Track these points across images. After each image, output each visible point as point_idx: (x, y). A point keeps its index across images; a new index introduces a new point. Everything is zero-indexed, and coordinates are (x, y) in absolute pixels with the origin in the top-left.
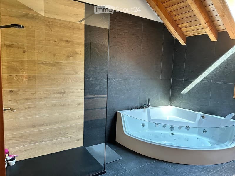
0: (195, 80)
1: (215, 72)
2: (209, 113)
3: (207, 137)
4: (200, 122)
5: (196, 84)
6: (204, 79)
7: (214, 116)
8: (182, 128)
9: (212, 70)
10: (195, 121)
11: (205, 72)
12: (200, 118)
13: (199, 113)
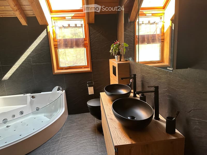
0: (15, 64)
1: (32, 54)
2: (36, 92)
3: (41, 113)
4: (31, 103)
5: (17, 68)
6: (24, 62)
7: (42, 93)
8: (15, 116)
9: (30, 53)
10: (26, 104)
11: (23, 55)
12: (31, 99)
13: (29, 95)
